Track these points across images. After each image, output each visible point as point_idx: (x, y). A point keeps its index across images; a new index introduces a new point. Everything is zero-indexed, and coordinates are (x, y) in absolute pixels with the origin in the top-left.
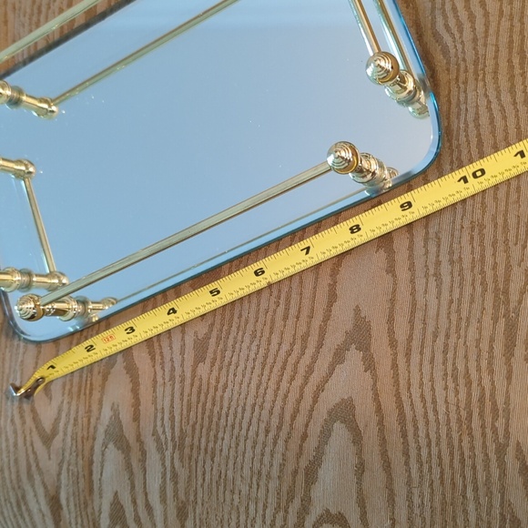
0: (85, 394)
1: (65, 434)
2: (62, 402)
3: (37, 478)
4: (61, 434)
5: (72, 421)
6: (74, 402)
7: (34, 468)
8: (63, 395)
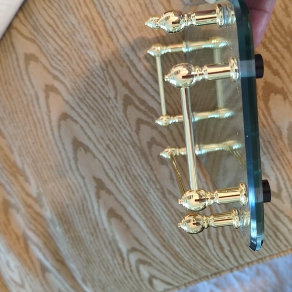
0: (286, 164)
1: (287, 188)
2: (276, 175)
3: (281, 216)
4: (284, 190)
5: (287, 180)
6: (283, 172)
7: (277, 212)
8: (274, 171)
